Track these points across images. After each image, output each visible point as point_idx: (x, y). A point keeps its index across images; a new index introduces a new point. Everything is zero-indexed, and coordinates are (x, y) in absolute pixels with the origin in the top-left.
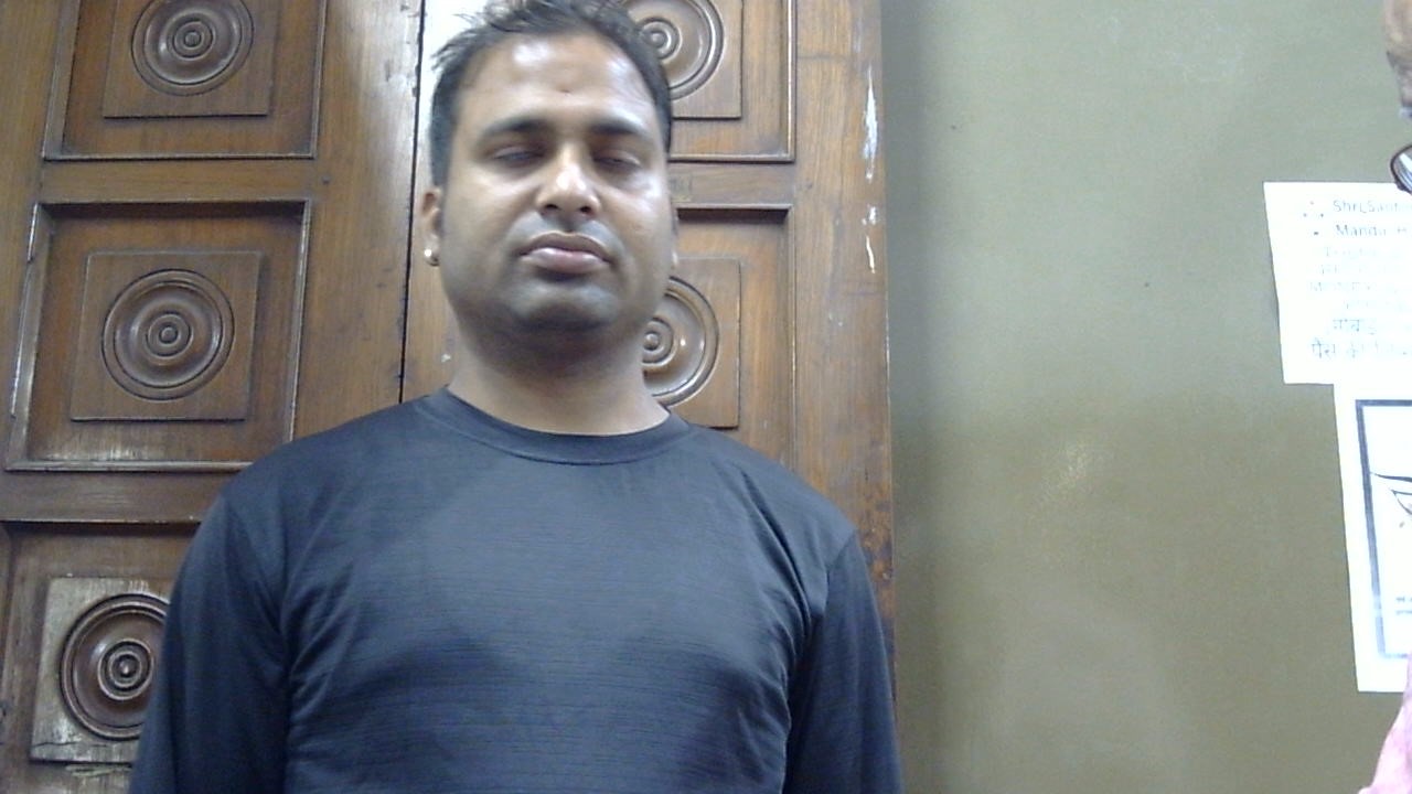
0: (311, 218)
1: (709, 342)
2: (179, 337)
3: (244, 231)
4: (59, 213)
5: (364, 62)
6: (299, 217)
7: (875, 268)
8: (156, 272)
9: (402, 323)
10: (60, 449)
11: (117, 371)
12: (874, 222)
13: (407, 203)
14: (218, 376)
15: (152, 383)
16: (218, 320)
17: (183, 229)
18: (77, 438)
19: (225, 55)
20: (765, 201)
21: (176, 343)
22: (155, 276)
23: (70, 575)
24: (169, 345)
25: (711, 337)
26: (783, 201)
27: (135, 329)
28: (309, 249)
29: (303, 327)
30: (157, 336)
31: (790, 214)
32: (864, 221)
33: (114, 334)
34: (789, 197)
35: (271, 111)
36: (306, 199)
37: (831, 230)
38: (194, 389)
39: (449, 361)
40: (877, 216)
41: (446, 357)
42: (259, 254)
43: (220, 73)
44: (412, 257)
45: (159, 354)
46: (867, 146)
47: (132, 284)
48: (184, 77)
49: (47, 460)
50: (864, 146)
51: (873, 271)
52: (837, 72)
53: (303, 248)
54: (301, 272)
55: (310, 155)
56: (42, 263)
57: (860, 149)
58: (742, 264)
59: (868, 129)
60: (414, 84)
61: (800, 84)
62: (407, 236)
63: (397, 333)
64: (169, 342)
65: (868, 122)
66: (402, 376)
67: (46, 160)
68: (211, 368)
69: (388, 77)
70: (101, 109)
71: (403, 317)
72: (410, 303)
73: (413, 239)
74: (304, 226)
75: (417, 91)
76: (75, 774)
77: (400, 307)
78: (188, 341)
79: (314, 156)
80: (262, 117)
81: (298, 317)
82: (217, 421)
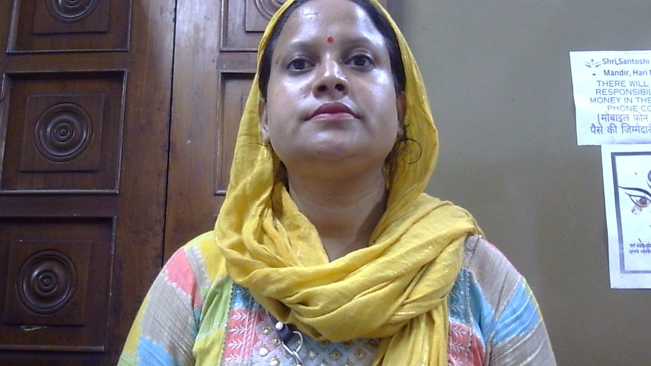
0: (127, 78)
2: (68, 134)
3: (97, 85)
4: (14, 78)
5: (151, 6)
6: (122, 78)
8: (58, 104)
9: (168, 126)
10: (16, 184)
11: (41, 149)
13: (171, 72)
14: (85, 152)
15: (55, 154)
16: (86, 125)
17: (70, 85)
18: (24, 179)
19: (88, 5)
21: (67, 136)
22: (57, 106)
23: (21, 241)
24: (63, 137)
27: (49, 129)
28: (127, 92)
29: (124, 130)
30: (59, 133)
33: (39, 131)
35: (109, 30)
36: (123, 70)
38: (75, 157)
39: (190, 143)
41: (189, 142)
42: (104, 95)
43: (86, 12)
44: (173, 96)
45: (59, 141)
47: (47, 109)
48: (70, 14)
49: (11, 189)
53: (124, 92)
54: (123, 103)
55: (125, 50)
56: (7, 101)
60: (173, 17)
62: (170, 86)
63: (166, 130)
64: (63, 136)
66: (169, 151)
67: (8, 54)
68: (83, 148)
69: (161, 13)
70: (32, 29)
71: (169, 123)
72: (172, 117)
73: (173, 88)
74: (124, 82)
75: (175, 20)
76: (25, 329)
77: (168, 117)
78: (72, 135)
79: (128, 50)
80: (105, 32)
81: (122, 124)
82: (86, 171)
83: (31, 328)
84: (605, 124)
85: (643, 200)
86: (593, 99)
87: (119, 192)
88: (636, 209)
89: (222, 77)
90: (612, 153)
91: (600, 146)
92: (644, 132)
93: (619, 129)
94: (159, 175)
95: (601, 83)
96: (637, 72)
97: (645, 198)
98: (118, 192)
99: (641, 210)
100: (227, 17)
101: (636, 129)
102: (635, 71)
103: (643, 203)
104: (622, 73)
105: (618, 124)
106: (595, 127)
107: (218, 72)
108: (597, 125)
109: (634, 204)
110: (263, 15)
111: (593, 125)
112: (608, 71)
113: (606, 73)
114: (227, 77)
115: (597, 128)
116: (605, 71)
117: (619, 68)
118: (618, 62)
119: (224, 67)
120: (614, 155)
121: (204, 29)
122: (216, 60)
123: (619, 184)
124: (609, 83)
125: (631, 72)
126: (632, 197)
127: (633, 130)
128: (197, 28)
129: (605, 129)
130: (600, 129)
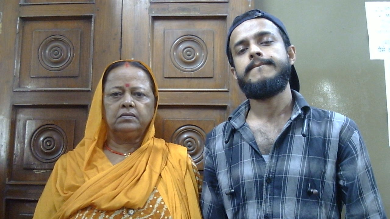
0: (94, 19)
1: (205, 54)
2: (59, 54)
3: (76, 24)
4: (25, 20)
6: (91, 20)
10: (28, 85)
11: (43, 64)
13: (121, 16)
14: (70, 65)
15: (53, 67)
16: (70, 49)
17: (59, 23)
18: (33, 82)
20: (220, 14)
22: (52, 37)
23: (32, 119)
24: (57, 56)
25: (205, 52)
26: (225, 13)
27: (47, 52)
28: (94, 29)
29: (93, 51)
30: (53, 53)
31: (227, 17)
33: (41, 53)
34: (227, 12)
36: (92, 15)
38: (64, 68)
42: (80, 30)
44: (122, 31)
45: (54, 59)
47: (46, 39)
49: (25, 88)
53: (92, 28)
54: (92, 35)
55: (92, 2)
56: (21, 34)
58: (214, 32)
62: (121, 25)
63: (119, 52)
67: (21, 5)
68: (68, 63)
71: (120, 48)
72: (122, 44)
73: (122, 26)
74: (92, 23)
76: (36, 172)
77: (120, 45)
78: (62, 55)
79: (95, 3)
81: (92, 48)
82: (70, 77)
83: (40, 171)
84: (387, 47)
89: (152, 19)
91: (384, 60)
98: (90, 90)
106: (380, 48)
107: (150, 16)
108: (382, 47)
111: (380, 47)
114: (155, 19)
115: (382, 49)
116: (386, 14)
119: (153, 12)
122: (148, 8)
129: (387, 50)
130: (384, 49)
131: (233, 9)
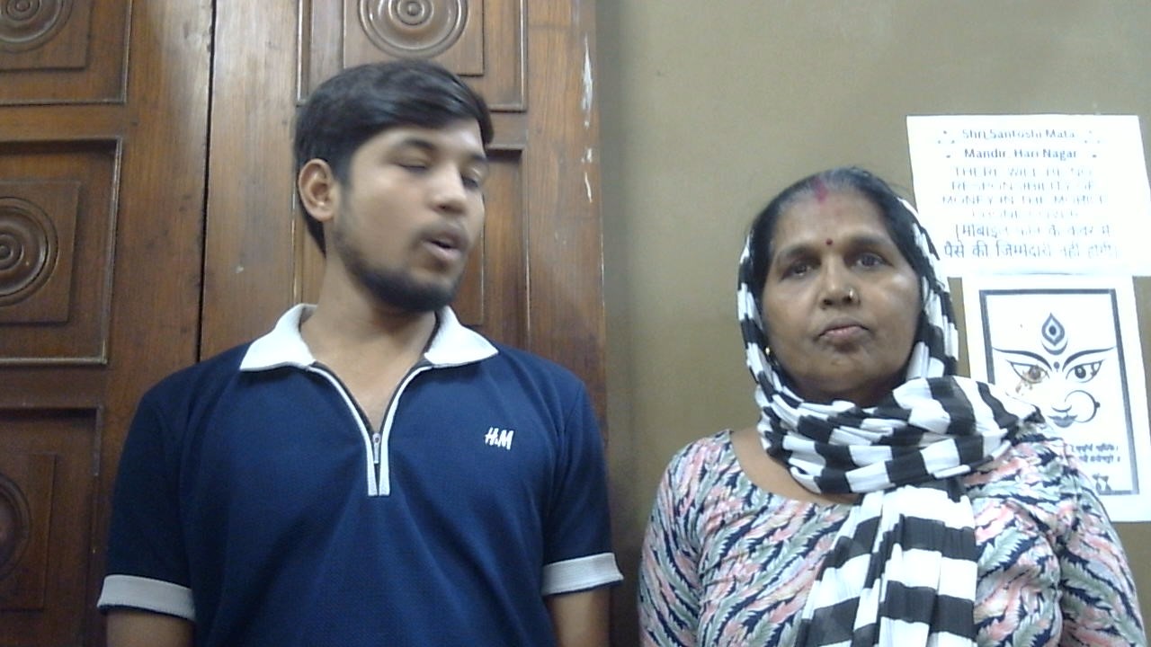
0: (123, 151)
2: (12, 253)
3: (65, 164)
5: (166, 24)
6: (112, 153)
7: (592, 197)
9: (201, 240)
12: (591, 161)
13: (204, 141)
14: (44, 288)
16: (44, 239)
17: (14, 164)
19: (49, 18)
20: (503, 143)
21: (8, 259)
24: (3, 261)
26: (518, 143)
28: (121, 179)
29: (116, 245)
31: (523, 152)
32: (583, 160)
34: (523, 140)
35: (88, 64)
36: (117, 137)
37: (556, 167)
38: (23, 298)
39: (242, 272)
40: (593, 155)
41: (241, 269)
42: (78, 183)
43: (45, 33)
44: (209, 187)
46: (584, 101)
48: (15, 37)
50: (581, 99)
51: (591, 200)
52: (560, 38)
53: (116, 178)
54: (114, 198)
55: (117, 100)
57: (579, 101)
59: (585, 86)
60: (208, 41)
61: (531, 49)
62: (204, 169)
63: (197, 249)
64: (3, 258)
65: (585, 80)
66: (202, 285)
68: (39, 279)
69: (186, 35)
71: (201, 235)
72: (207, 224)
73: (210, 171)
74: (116, 160)
75: (212, 48)
77: (199, 227)
78: (19, 258)
79: (125, 100)
80: (80, 69)
81: (111, 235)
82: (45, 324)
84: (969, 242)
85: (1035, 371)
86: (947, 198)
87: (108, 363)
88: (1023, 385)
90: (980, 292)
91: (961, 279)
92: (1035, 255)
93: (992, 249)
94: (184, 330)
95: (961, 172)
96: (1021, 152)
97: (1037, 367)
98: (106, 362)
99: (1031, 388)
100: (309, 43)
101: (1022, 250)
102: (1018, 152)
103: (1035, 375)
104: (997, 154)
105: (991, 242)
106: (951, 246)
108: (954, 243)
109: (1019, 379)
110: (375, 44)
111: (949, 243)
112: (972, 151)
113: (969, 153)
115: (954, 249)
116: (966, 151)
117: (989, 145)
118: (988, 134)
120: (984, 294)
121: (267, 65)
122: (289, 120)
123: (994, 344)
124: (973, 172)
125: (1010, 153)
126: (1015, 366)
127: (1016, 251)
128: (253, 65)
129: (968, 249)
130: (960, 249)
131: (539, 131)
